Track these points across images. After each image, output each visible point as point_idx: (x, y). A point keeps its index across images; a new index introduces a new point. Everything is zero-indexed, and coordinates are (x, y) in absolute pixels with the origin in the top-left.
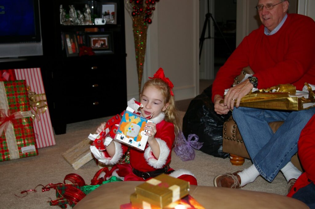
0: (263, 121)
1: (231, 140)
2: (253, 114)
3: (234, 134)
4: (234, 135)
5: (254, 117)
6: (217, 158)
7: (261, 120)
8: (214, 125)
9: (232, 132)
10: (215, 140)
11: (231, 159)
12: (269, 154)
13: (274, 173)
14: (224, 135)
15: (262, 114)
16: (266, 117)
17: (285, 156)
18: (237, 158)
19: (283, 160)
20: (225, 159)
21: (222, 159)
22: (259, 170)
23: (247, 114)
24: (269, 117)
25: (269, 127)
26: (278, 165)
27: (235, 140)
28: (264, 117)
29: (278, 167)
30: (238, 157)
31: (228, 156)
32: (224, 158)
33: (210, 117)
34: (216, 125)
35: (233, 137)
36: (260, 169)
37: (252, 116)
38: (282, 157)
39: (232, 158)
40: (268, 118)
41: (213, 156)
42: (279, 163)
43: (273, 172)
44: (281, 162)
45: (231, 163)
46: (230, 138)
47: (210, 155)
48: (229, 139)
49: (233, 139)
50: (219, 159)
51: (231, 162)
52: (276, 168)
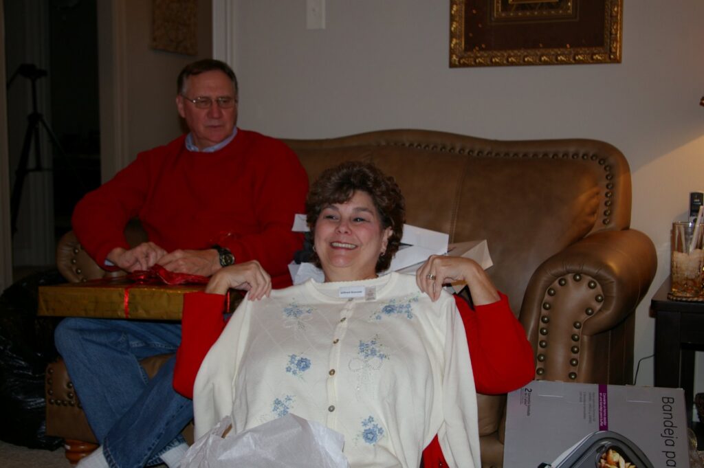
0: (127, 354)
1: (65, 405)
2: (103, 339)
3: (70, 390)
4: (70, 393)
5: (106, 346)
6: (35, 452)
7: (121, 352)
8: (26, 372)
9: (65, 387)
10: (29, 408)
11: (67, 451)
12: (136, 422)
13: (141, 464)
14: (48, 396)
15: (122, 338)
16: (133, 346)
17: (167, 424)
18: (82, 447)
19: (162, 433)
20: (55, 453)
21: (48, 453)
22: (109, 459)
23: (88, 338)
24: (141, 345)
25: (139, 367)
26: (151, 446)
27: (72, 405)
28: (129, 347)
29: (150, 449)
30: (83, 444)
31: (61, 444)
32: (52, 450)
33: (15, 356)
34: (30, 373)
35: (67, 398)
36: (112, 457)
37: (100, 344)
38: (160, 427)
39: (68, 447)
40: (138, 348)
41: (26, 448)
42: (153, 441)
43: (139, 462)
44: (158, 438)
45: (67, 460)
46: (63, 402)
47: (18, 447)
48: (59, 404)
49: (70, 403)
50: (41, 452)
51: (68, 458)
52: (146, 452)
